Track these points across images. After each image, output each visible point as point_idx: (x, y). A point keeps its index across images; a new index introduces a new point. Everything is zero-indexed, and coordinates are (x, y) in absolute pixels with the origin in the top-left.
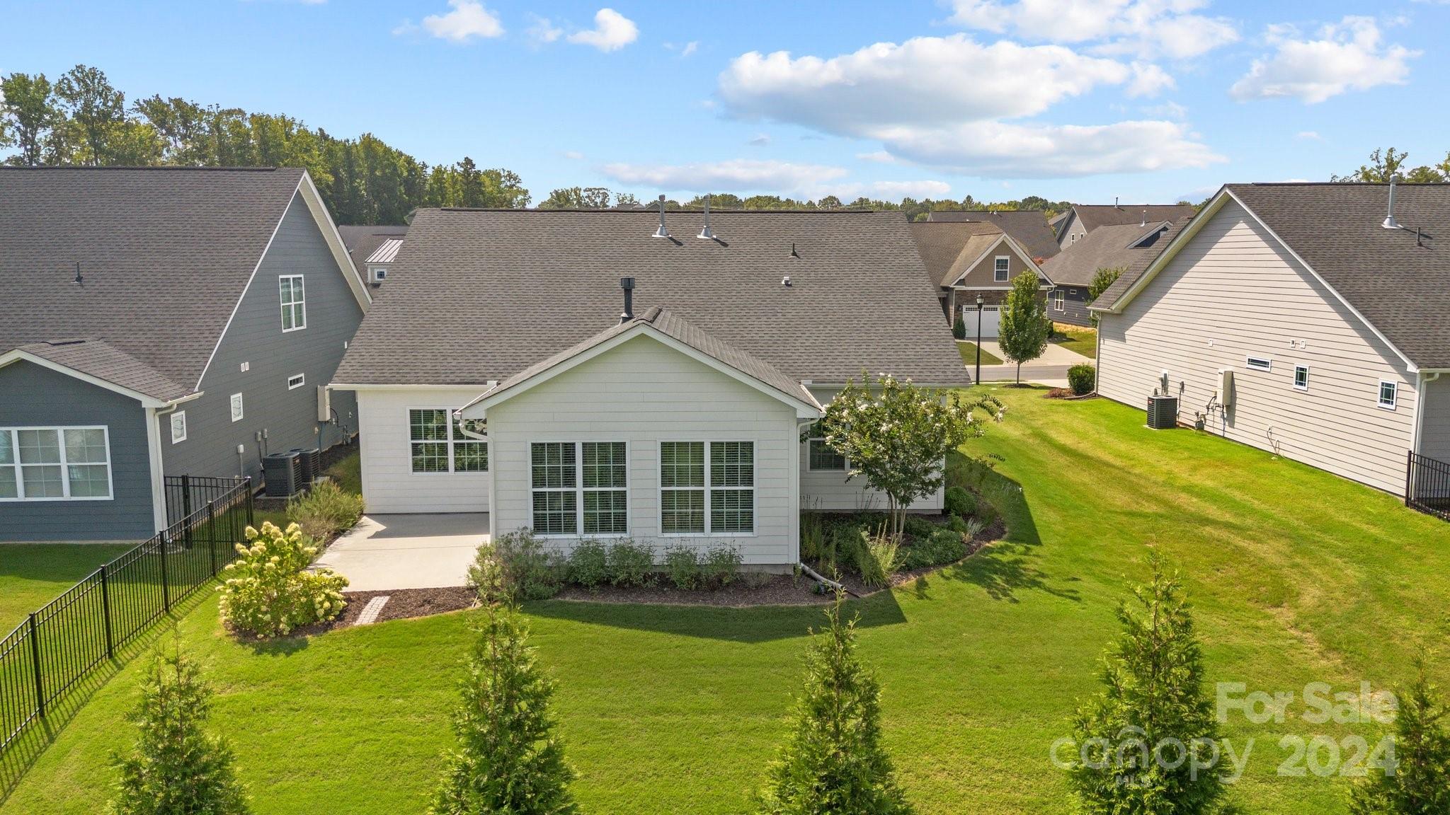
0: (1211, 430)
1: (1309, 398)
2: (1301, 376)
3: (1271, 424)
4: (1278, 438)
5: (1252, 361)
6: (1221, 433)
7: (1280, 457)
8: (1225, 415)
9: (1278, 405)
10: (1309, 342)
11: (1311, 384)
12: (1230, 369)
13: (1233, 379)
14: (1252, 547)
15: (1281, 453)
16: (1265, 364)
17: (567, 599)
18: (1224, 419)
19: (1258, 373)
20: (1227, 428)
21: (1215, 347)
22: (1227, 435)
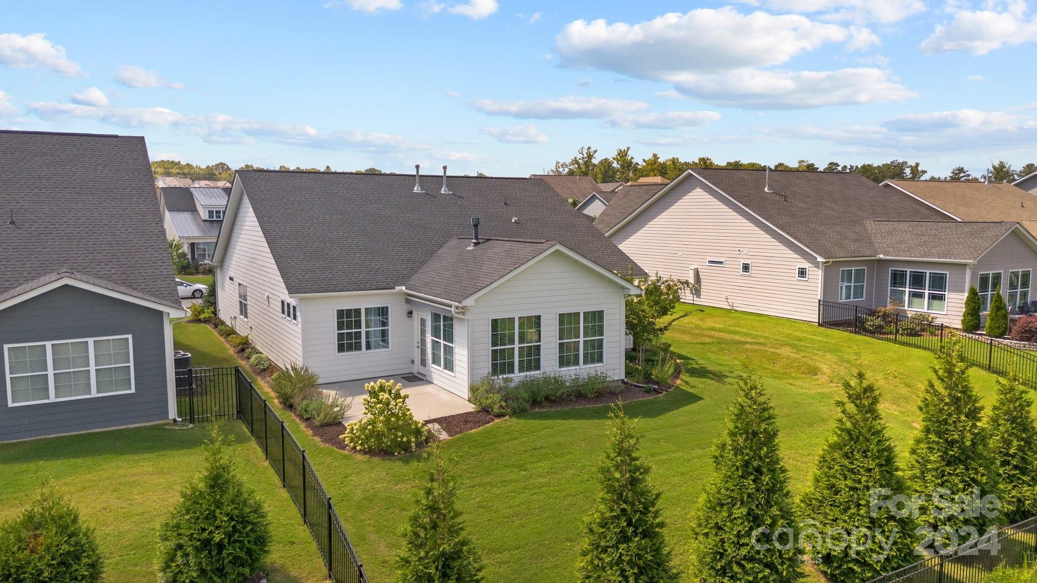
0: (684, 301)
1: (751, 279)
2: (746, 268)
3: (727, 294)
4: (732, 301)
5: (710, 262)
6: (692, 302)
7: (736, 311)
8: (694, 292)
9: (731, 284)
10: (750, 250)
11: (753, 271)
12: (696, 267)
13: (698, 272)
14: (777, 351)
15: (735, 308)
16: (721, 263)
17: (537, 410)
18: (693, 294)
19: (716, 268)
20: (695, 299)
21: (683, 255)
22: (695, 302)
